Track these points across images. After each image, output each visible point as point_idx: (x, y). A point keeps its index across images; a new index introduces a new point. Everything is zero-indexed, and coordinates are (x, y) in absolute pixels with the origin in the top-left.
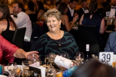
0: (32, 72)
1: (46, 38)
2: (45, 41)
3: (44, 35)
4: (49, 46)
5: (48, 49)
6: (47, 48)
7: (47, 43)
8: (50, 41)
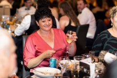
0: (82, 67)
1: (107, 35)
2: (105, 38)
3: (105, 31)
4: (108, 43)
5: (107, 46)
6: (106, 44)
7: (107, 40)
8: (110, 38)
